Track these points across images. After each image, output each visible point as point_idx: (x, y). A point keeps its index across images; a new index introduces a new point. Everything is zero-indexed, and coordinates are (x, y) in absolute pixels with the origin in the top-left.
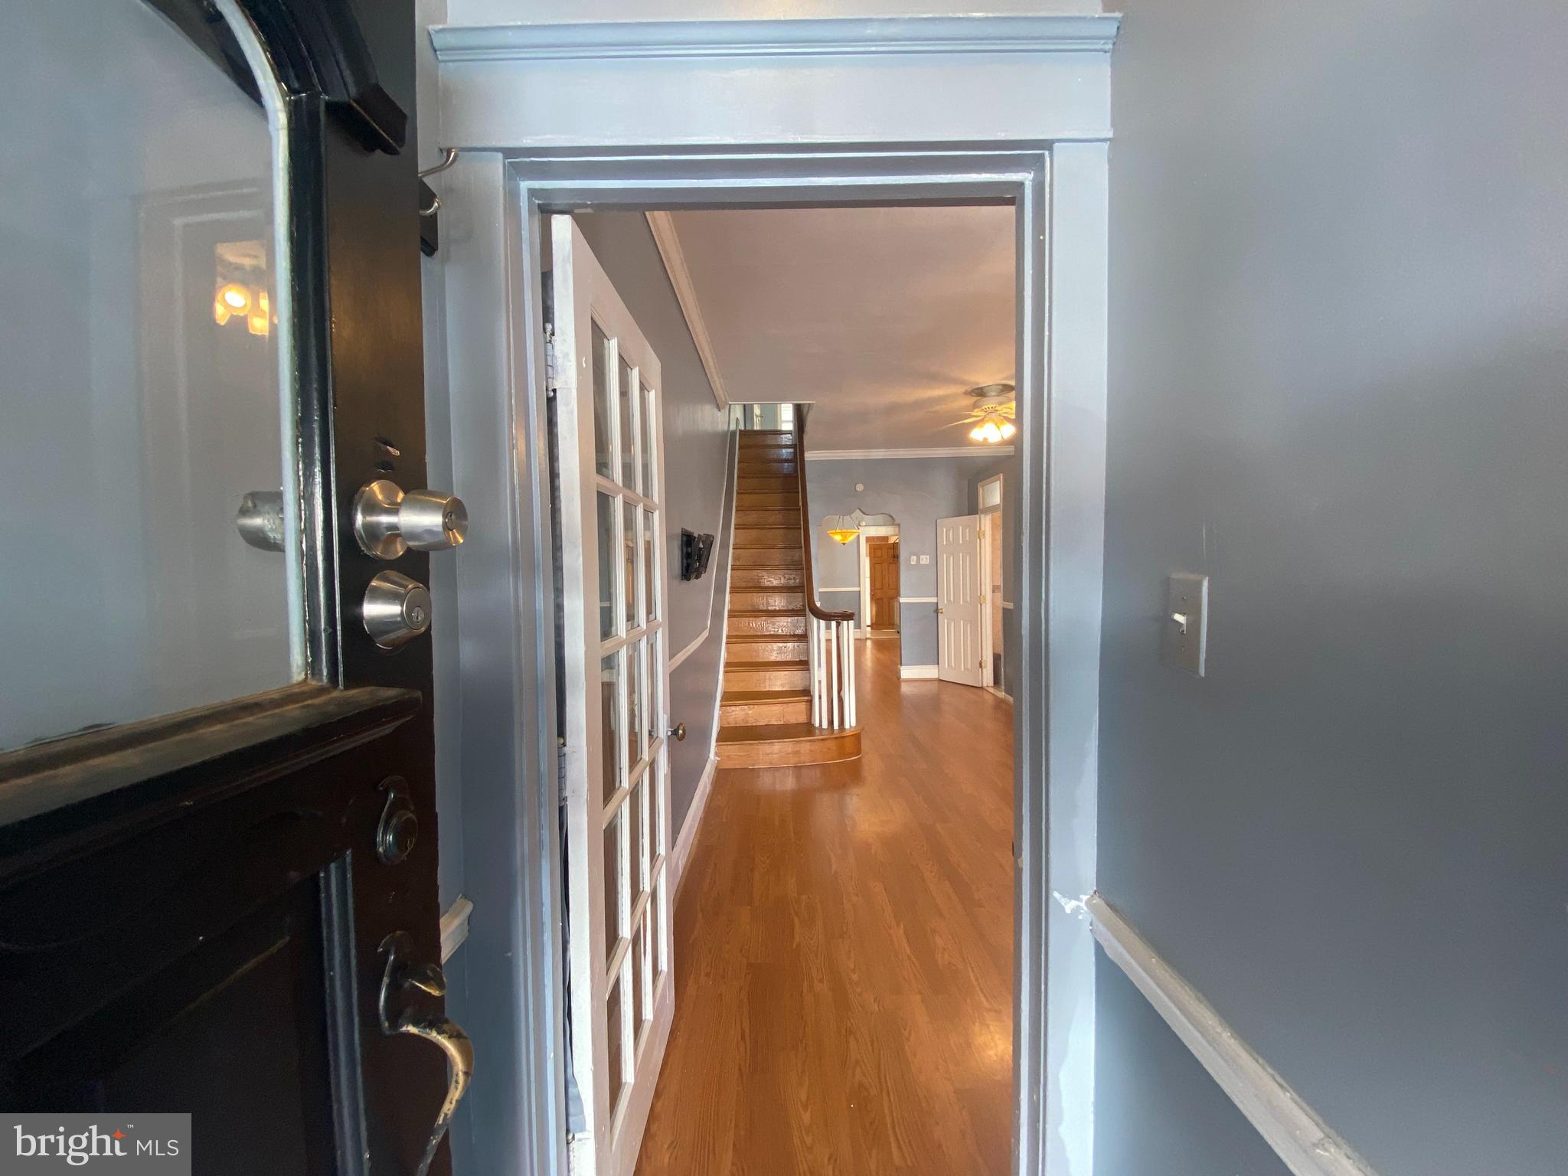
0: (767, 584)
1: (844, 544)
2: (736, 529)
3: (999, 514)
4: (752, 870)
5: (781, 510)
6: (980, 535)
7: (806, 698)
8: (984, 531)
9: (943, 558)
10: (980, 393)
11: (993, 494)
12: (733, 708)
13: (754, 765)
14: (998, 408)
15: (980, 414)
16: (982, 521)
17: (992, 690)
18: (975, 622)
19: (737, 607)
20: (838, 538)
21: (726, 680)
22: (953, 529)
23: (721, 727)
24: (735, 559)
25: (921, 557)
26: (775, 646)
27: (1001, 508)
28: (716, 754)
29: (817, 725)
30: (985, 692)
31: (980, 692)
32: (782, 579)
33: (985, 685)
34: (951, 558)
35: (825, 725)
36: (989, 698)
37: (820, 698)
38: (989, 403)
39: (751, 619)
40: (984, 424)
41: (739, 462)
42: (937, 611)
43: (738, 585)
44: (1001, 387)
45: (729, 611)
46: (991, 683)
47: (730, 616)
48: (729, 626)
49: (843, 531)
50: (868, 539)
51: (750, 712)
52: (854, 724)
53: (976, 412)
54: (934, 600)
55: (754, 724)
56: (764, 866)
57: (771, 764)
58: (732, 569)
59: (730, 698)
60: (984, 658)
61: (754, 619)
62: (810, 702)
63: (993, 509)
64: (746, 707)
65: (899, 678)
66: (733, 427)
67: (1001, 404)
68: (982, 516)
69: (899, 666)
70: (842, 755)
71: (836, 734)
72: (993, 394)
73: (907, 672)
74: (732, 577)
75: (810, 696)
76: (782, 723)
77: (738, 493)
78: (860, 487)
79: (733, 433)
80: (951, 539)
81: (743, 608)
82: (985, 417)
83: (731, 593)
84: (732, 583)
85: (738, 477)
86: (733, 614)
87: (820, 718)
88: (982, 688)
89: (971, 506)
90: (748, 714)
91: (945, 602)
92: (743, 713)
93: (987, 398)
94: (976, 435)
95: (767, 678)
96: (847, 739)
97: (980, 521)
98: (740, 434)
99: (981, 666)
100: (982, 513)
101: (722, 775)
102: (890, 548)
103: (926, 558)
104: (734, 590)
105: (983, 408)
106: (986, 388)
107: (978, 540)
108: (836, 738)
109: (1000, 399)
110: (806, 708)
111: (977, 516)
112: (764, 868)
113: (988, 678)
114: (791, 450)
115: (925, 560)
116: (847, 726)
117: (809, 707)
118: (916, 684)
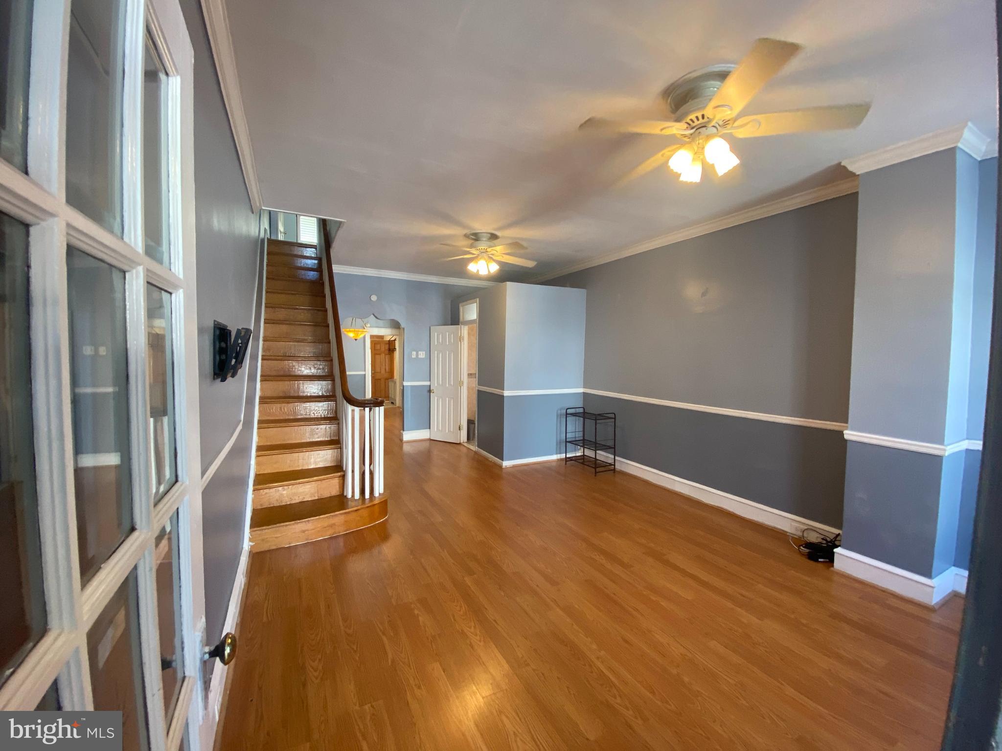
0: (299, 373)
1: (356, 340)
2: (265, 323)
3: (476, 326)
4: (304, 685)
5: (309, 309)
6: (461, 339)
7: (339, 474)
8: (463, 337)
9: (435, 354)
10: (476, 237)
11: (471, 312)
12: (266, 491)
13: (290, 544)
14: (489, 250)
15: (474, 252)
16: (462, 329)
17: (466, 444)
18: (456, 399)
19: (269, 394)
20: (351, 335)
21: (258, 464)
22: (441, 334)
23: (254, 509)
24: (264, 350)
25: (419, 352)
26: (308, 428)
27: (478, 322)
28: (250, 540)
29: (350, 496)
30: (462, 447)
31: (458, 446)
32: (312, 368)
33: (462, 442)
34: (441, 355)
35: (357, 496)
36: (464, 450)
37: (353, 471)
38: (482, 245)
39: (284, 405)
40: (479, 261)
41: (267, 265)
42: (430, 391)
43: (269, 373)
44: (489, 235)
45: (261, 398)
46: (466, 440)
47: (261, 403)
48: (260, 411)
49: (356, 330)
50: (372, 337)
51: (285, 492)
52: (382, 491)
53: (473, 251)
54: (428, 383)
55: (288, 503)
56: (316, 674)
57: (307, 539)
58: (263, 359)
59: (263, 480)
60: (462, 424)
61: (286, 405)
62: (343, 477)
63: (472, 322)
64: (280, 488)
65: (401, 440)
66: (262, 235)
67: (490, 247)
68: (462, 326)
69: (402, 431)
70: (372, 519)
71: (368, 504)
72: (484, 239)
73: (408, 436)
74: (262, 366)
75: (344, 471)
76: (317, 498)
77: (267, 292)
78: (374, 298)
79: (263, 241)
80: (441, 341)
81: (275, 395)
82: (478, 255)
83: (261, 381)
84: (262, 371)
85: (267, 278)
86: (263, 400)
87: (352, 490)
88: (460, 444)
89: (454, 319)
90: (282, 494)
91: (436, 385)
92: (278, 494)
93: (479, 242)
94: (472, 267)
95: (300, 458)
96: (376, 507)
97: (461, 330)
98: (268, 242)
99: (460, 429)
100: (462, 324)
101: (258, 558)
102: (387, 344)
103: (423, 354)
104: (265, 378)
105: (478, 248)
106: (480, 234)
107: (459, 343)
108: (368, 507)
109: (489, 243)
110: (339, 482)
111: (459, 326)
112: (317, 678)
113: (463, 436)
114: (316, 262)
115: (422, 355)
116: (376, 494)
117: (341, 481)
118: (414, 444)
